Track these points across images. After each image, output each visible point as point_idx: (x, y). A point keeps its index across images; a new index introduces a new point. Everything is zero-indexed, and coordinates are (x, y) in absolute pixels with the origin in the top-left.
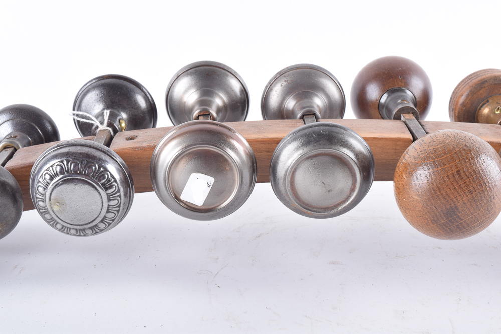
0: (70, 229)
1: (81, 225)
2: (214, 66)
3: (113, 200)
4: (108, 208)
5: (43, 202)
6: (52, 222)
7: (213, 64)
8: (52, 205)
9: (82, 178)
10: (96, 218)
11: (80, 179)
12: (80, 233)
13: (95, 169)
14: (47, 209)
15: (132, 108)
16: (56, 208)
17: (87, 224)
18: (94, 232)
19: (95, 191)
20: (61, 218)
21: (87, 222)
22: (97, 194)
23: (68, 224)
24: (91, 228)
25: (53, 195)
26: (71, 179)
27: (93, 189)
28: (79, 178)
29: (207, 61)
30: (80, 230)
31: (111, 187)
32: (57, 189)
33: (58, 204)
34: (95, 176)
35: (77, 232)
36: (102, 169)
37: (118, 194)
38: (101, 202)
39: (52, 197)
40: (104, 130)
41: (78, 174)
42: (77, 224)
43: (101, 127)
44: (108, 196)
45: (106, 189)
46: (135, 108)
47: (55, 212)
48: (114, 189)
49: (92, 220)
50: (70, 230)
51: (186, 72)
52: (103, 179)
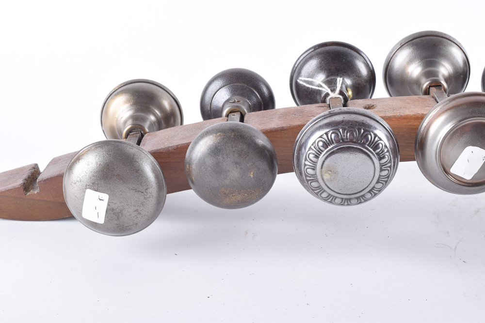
0: (336, 197)
1: (349, 195)
2: (439, 36)
3: (384, 170)
4: (379, 178)
5: (314, 169)
6: (318, 191)
7: (439, 35)
8: (323, 173)
9: (358, 147)
10: (366, 188)
11: (356, 148)
12: (345, 202)
13: (371, 138)
14: (316, 177)
15: (357, 76)
16: (326, 176)
17: (355, 194)
18: (359, 202)
19: (370, 161)
20: (330, 186)
21: (356, 192)
22: (371, 163)
23: (336, 192)
24: (357, 198)
25: (326, 163)
26: (346, 147)
27: (368, 158)
28: (355, 146)
29: (432, 32)
30: (346, 199)
31: (384, 157)
32: (331, 157)
33: (330, 172)
34: (371, 145)
35: (342, 201)
36: (377, 138)
37: (389, 165)
38: (373, 172)
39: (324, 165)
40: (335, 98)
41: (355, 142)
42: (345, 193)
43: (332, 95)
44: (381, 165)
45: (380, 159)
46: (359, 77)
47: (325, 181)
48: (387, 158)
49: (362, 189)
50: (335, 199)
51: (411, 42)
52: (378, 149)
